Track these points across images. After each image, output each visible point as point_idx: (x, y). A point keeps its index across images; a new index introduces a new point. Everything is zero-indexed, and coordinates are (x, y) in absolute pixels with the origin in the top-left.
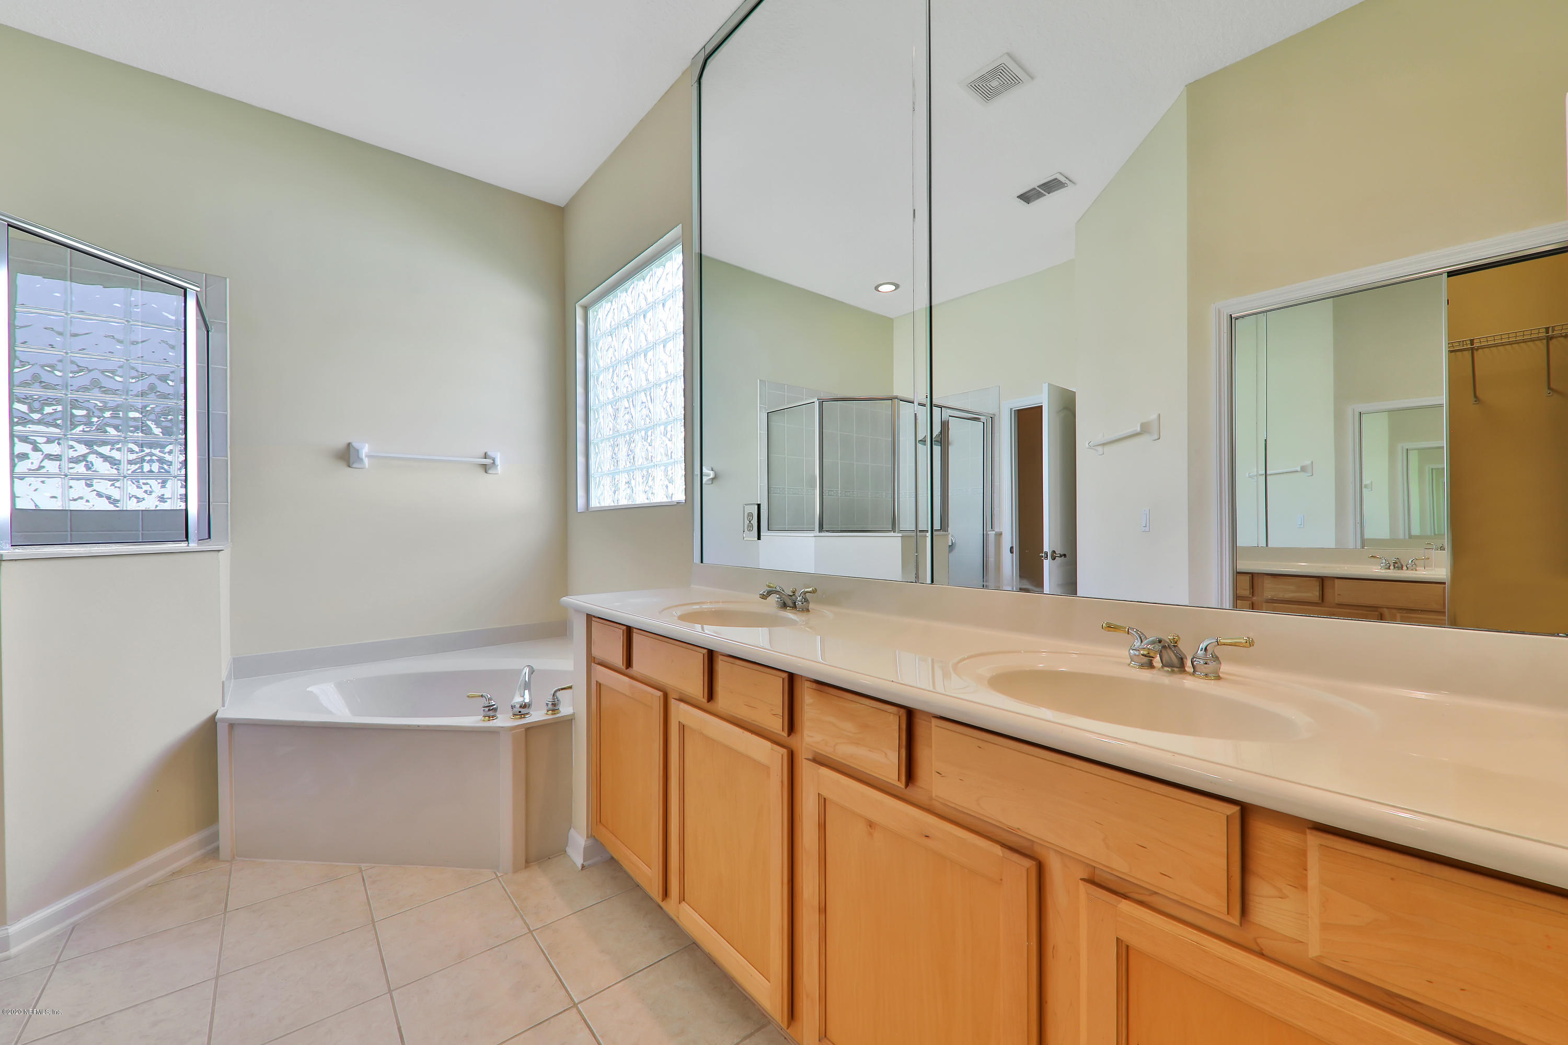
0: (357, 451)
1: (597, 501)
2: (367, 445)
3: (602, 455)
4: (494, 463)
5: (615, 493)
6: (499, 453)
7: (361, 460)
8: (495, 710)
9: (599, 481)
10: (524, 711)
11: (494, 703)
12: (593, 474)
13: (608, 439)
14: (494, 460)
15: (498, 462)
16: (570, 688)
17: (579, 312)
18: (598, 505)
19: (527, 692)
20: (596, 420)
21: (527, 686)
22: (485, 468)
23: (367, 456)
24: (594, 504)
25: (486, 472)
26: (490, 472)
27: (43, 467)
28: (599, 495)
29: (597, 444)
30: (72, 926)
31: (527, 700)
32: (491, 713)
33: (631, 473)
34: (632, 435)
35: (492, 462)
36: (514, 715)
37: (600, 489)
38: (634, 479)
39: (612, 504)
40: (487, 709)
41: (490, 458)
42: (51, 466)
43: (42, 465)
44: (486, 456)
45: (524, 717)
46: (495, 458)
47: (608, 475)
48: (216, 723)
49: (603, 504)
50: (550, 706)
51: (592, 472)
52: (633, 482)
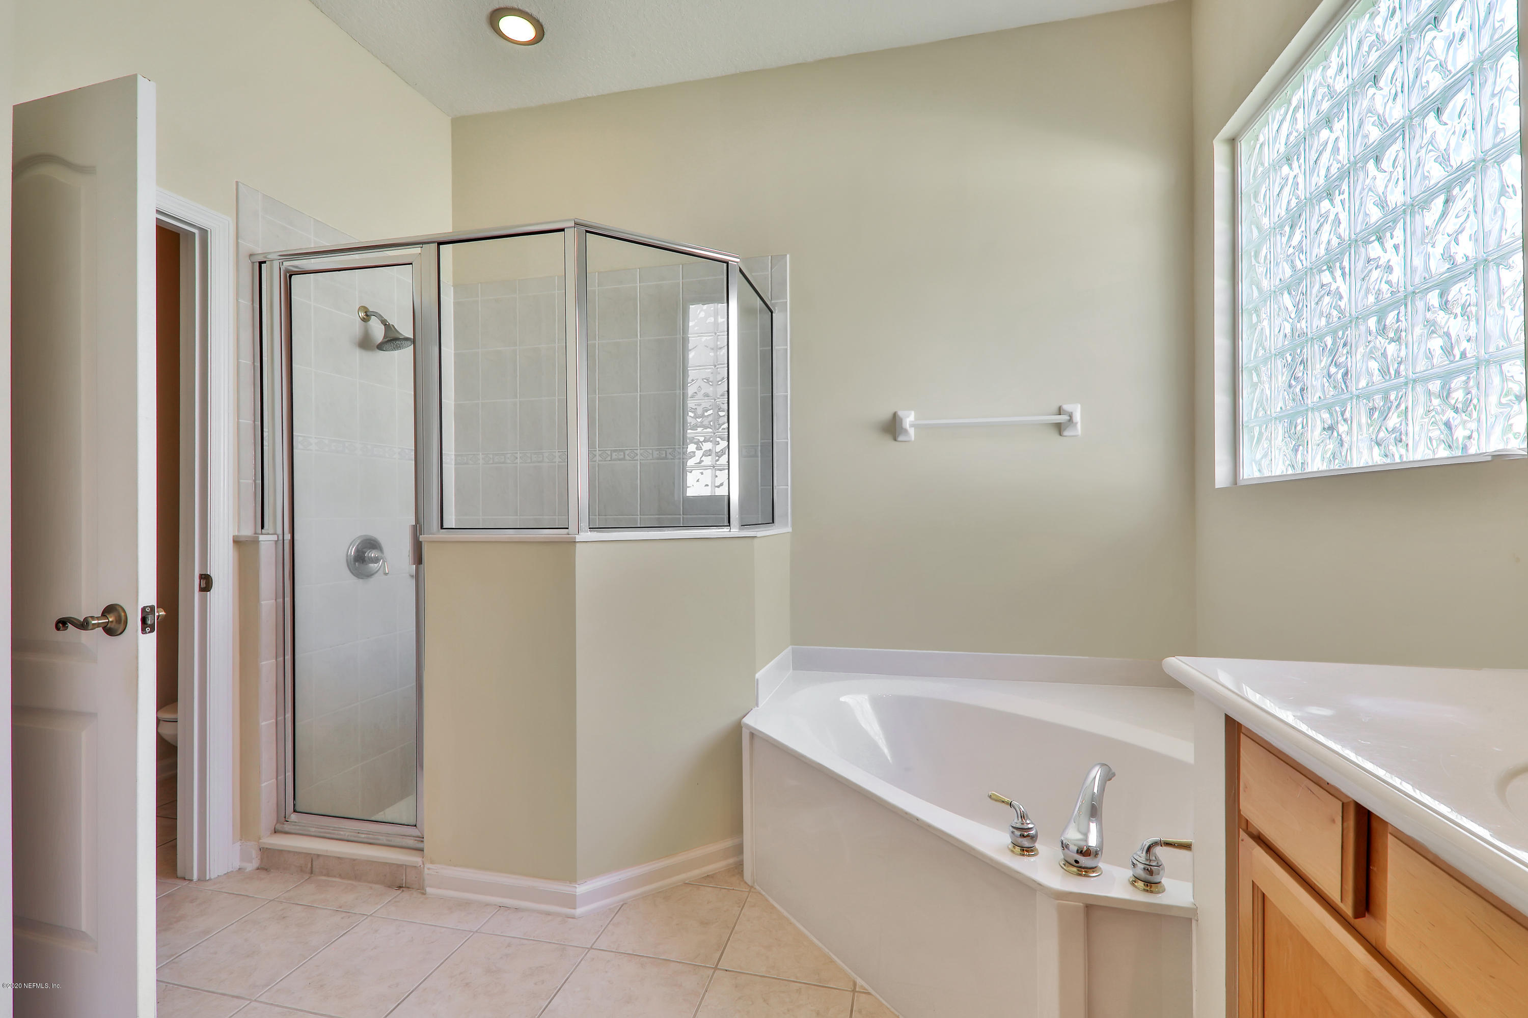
0: (901, 420)
1: (1255, 468)
2: (913, 413)
3: (1267, 386)
4: (1071, 420)
5: (1295, 450)
6: (1079, 406)
7: (906, 431)
8: (1033, 838)
9: (1260, 433)
10: (1084, 861)
11: (1030, 826)
12: (1247, 422)
13: (1281, 354)
14: (1071, 416)
15: (1077, 417)
16: (1187, 847)
17: (1220, 151)
18: (1257, 475)
19: (1093, 827)
20: (1253, 327)
21: (1094, 812)
22: (1059, 428)
23: (911, 426)
24: (1250, 472)
25: (1060, 435)
26: (1065, 433)
27: (703, 461)
28: (1258, 456)
29: (1256, 369)
30: (622, 903)
31: (1093, 842)
32: (1026, 843)
33: (1337, 408)
34: (1340, 333)
35: (1069, 418)
36: (1067, 863)
37: (1260, 447)
38: (1345, 420)
39: (1290, 472)
40: (1018, 833)
41: (1066, 413)
42: (708, 461)
43: (702, 459)
44: (1060, 411)
45: (1085, 876)
46: (1072, 413)
47: (1279, 419)
48: (742, 727)
49: (1267, 473)
50: (1140, 871)
51: (1245, 419)
52: (1343, 428)
